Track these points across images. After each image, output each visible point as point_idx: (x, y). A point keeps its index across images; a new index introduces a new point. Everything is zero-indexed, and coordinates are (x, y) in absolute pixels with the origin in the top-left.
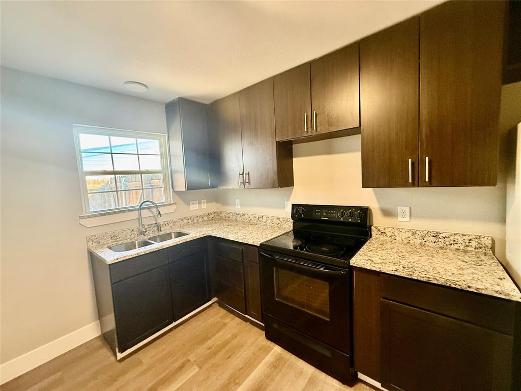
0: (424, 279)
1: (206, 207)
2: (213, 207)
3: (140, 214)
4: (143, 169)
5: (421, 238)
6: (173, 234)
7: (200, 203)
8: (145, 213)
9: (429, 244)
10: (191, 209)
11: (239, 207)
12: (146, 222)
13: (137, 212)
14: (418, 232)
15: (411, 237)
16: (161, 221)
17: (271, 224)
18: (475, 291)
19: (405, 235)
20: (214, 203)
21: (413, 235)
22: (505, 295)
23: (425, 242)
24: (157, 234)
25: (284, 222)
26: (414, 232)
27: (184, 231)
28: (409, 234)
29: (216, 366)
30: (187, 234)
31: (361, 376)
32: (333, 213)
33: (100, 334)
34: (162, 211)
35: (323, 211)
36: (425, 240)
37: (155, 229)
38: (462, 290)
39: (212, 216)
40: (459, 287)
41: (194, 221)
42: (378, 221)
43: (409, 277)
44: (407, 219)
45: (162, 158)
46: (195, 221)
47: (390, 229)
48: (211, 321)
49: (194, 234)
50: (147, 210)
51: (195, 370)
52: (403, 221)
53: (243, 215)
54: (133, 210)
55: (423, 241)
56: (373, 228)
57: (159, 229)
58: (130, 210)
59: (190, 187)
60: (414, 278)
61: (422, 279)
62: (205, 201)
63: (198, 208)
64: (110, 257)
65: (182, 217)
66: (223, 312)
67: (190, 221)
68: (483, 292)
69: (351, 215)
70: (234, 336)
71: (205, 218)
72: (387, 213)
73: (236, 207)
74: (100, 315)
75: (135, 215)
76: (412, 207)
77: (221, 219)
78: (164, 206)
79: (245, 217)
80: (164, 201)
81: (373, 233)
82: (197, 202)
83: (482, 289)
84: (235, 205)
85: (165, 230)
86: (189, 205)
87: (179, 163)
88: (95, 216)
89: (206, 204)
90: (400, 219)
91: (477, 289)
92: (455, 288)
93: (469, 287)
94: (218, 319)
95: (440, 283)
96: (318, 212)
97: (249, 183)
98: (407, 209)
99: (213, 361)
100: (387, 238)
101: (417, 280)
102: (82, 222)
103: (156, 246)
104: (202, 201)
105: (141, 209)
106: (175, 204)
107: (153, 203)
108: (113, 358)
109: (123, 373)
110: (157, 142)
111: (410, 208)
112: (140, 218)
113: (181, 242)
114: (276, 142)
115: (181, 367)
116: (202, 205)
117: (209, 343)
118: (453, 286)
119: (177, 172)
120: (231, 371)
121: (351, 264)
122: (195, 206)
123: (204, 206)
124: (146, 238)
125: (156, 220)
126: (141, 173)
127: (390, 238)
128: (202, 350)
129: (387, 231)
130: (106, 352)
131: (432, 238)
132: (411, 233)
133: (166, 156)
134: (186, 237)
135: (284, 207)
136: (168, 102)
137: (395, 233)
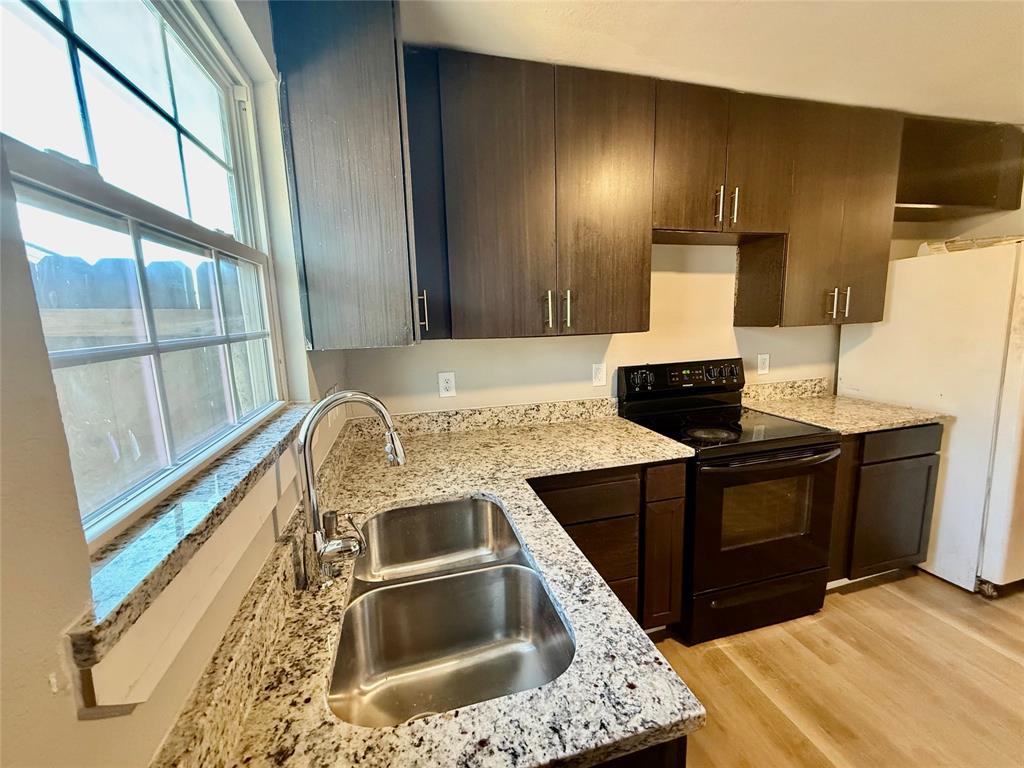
17: (561, 419)
25: (596, 408)
32: (699, 374)
35: (684, 372)
44: (767, 370)
52: (763, 373)
72: (748, 365)
96: (675, 376)
97: (570, 322)
111: (770, 355)
114: (653, 230)
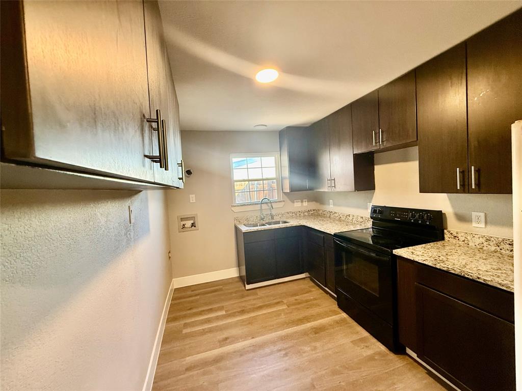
0: (445, 269)
1: (306, 205)
2: (313, 206)
3: (261, 207)
4: (264, 177)
5: (496, 245)
6: (281, 222)
7: (302, 202)
8: (264, 206)
9: (504, 252)
10: (295, 206)
11: (332, 206)
12: (265, 213)
13: (259, 205)
14: (492, 239)
15: (485, 244)
16: (274, 212)
18: (484, 282)
19: (478, 241)
20: (314, 202)
21: (487, 241)
22: (507, 287)
23: (501, 249)
24: (271, 221)
25: (367, 221)
26: (488, 238)
27: (288, 220)
28: (483, 240)
29: (298, 309)
30: (287, 223)
31: (409, 351)
32: (405, 215)
33: (238, 275)
34: (274, 205)
35: (397, 212)
36: (501, 247)
37: (270, 217)
38: (473, 280)
39: (312, 213)
40: (471, 278)
41: (296, 215)
42: (453, 225)
43: (434, 266)
44: (483, 225)
45: (276, 170)
46: (298, 215)
47: (463, 234)
48: (303, 286)
49: (293, 223)
50: (265, 205)
51: (285, 307)
52: (478, 227)
53: (335, 213)
54: (257, 204)
55: (498, 249)
56: (445, 231)
57: (272, 218)
58: (256, 204)
59: (293, 190)
60: (437, 267)
61: (443, 269)
62: (306, 200)
63: (300, 205)
64: (244, 229)
65: (288, 211)
66: (312, 284)
67: (294, 214)
68: (489, 283)
69: (421, 217)
70: (315, 299)
71: (306, 214)
72: (461, 218)
73: (330, 207)
74: (239, 266)
75: (258, 207)
76: (487, 213)
77: (319, 215)
78: (276, 202)
79: (336, 215)
80: (276, 199)
81: (445, 236)
82: (300, 200)
83: (489, 281)
84: (329, 205)
85: (276, 219)
86: (294, 203)
87: (286, 172)
88: (238, 206)
89: (307, 203)
90: (474, 224)
91: (484, 280)
92: (468, 278)
93: (479, 278)
94: (307, 287)
95: (456, 273)
96: (392, 214)
97: (335, 187)
98: (482, 215)
99: (298, 306)
100: (460, 242)
101: (440, 269)
102: (233, 209)
103: (267, 227)
104: (304, 200)
105: (262, 203)
106: (284, 201)
107: (269, 200)
108: (244, 288)
109: (248, 296)
110: (274, 158)
111: (485, 214)
112: (261, 210)
113: (283, 227)
114: (354, 154)
115: (278, 303)
116: (304, 203)
117: (297, 297)
118: (467, 276)
119: (285, 178)
120: (307, 315)
121: (394, 253)
122: (298, 203)
123: (305, 204)
124: (264, 222)
125: (271, 212)
126: (263, 180)
127: (463, 242)
128: (292, 299)
129: (459, 235)
130: (241, 284)
131: (508, 246)
132: (485, 239)
133: (279, 167)
134: (287, 224)
135: (367, 209)
136: (280, 130)
137: (468, 238)
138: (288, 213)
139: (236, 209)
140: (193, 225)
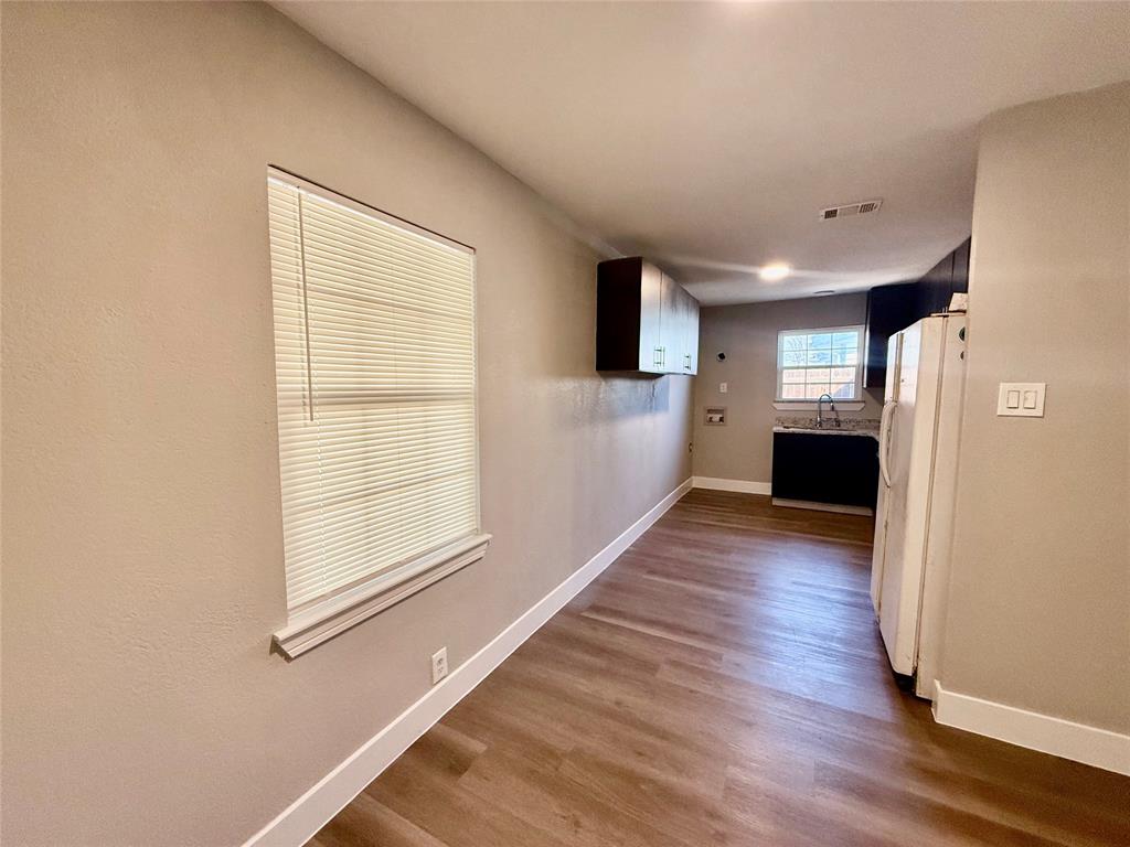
3: (820, 407)
16: (842, 417)
45: (858, 353)
58: (811, 402)
88: (784, 402)
106: (864, 402)
133: (862, 348)
138: (870, 421)
139: (779, 407)
140: (721, 419)
